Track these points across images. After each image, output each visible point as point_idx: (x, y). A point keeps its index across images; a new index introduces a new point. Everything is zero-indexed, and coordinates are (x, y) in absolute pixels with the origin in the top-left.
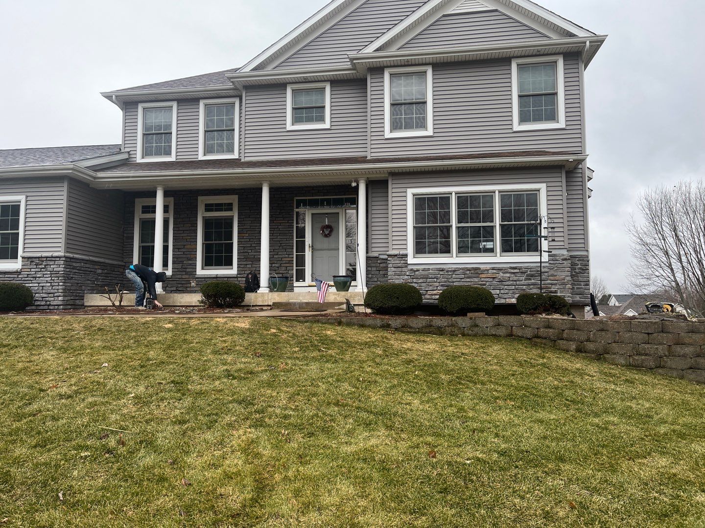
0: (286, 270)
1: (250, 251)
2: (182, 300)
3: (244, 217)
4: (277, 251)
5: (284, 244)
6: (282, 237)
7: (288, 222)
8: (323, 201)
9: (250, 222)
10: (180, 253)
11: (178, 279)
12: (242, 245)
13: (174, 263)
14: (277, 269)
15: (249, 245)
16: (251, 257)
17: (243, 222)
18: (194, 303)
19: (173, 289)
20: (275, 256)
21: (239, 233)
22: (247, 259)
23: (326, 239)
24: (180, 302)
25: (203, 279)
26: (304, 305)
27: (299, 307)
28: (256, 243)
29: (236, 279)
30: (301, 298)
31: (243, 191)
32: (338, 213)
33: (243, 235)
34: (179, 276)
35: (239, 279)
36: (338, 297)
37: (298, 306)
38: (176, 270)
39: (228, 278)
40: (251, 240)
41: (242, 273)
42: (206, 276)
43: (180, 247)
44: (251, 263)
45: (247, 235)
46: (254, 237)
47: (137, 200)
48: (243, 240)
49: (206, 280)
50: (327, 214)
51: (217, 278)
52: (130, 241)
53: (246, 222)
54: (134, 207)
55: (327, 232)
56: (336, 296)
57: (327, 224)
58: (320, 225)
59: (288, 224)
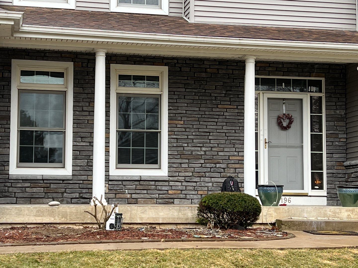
0: (235, 173)
1: (186, 145)
2: (143, 216)
3: (177, 97)
4: (222, 146)
5: (233, 138)
6: (229, 128)
7: (237, 108)
8: (280, 82)
9: (186, 105)
10: (84, 144)
11: (82, 182)
12: (175, 137)
13: (75, 158)
14: (222, 170)
15: (186, 137)
16: (187, 153)
17: (176, 104)
18: (161, 220)
19: (74, 195)
20: (220, 154)
21: (170, 119)
22: (182, 155)
23: (283, 133)
24: (141, 218)
25: (120, 183)
26: (323, 225)
27: (317, 228)
28: (194, 134)
29: (167, 184)
30: (305, 215)
31: (176, 61)
32: (301, 100)
33: (177, 122)
34: (83, 178)
35: (171, 183)
36: (352, 214)
37: (315, 226)
38: (78, 168)
39: (155, 181)
40: (187, 130)
41: (175, 175)
42: (125, 179)
43: (83, 135)
44: (187, 161)
45: (182, 122)
46: (191, 127)
47: (15, 62)
48: (176, 129)
49: (124, 183)
50: (284, 99)
51: (141, 180)
52: (5, 122)
53: (180, 105)
54: (10, 72)
55: (285, 124)
56: (349, 213)
57: (284, 112)
58: (276, 114)
59: (237, 111)
